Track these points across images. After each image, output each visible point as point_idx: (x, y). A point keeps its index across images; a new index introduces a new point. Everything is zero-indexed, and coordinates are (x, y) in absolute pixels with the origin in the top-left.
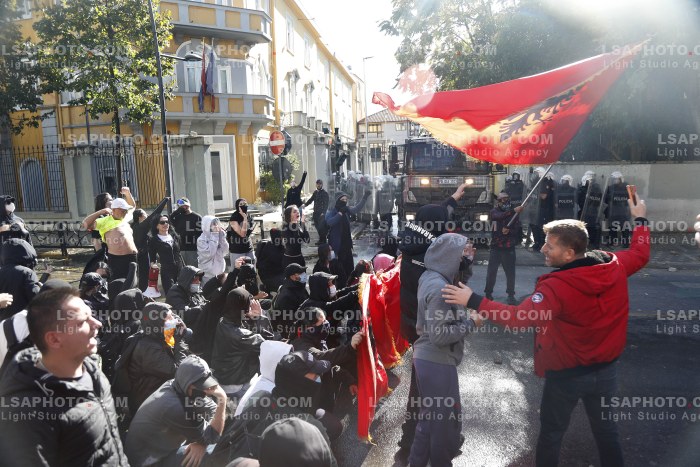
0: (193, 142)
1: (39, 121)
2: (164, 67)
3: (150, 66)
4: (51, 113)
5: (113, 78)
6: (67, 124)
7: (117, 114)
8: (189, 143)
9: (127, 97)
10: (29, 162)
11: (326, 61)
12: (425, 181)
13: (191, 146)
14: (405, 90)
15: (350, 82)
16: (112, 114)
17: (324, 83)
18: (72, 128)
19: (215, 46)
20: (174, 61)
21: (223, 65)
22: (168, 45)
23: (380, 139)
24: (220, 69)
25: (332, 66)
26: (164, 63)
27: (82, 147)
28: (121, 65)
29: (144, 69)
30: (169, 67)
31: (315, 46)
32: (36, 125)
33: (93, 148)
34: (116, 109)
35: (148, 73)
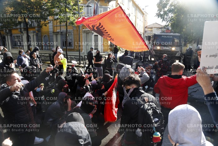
0: (89, 32)
1: (47, 24)
2: (80, 9)
3: (77, 8)
4: (50, 22)
5: (66, 12)
6: (55, 25)
7: (67, 23)
8: (88, 32)
9: (70, 18)
10: (45, 36)
11: (135, 7)
12: (158, 48)
13: (88, 33)
14: (159, 17)
15: (143, 14)
16: (65, 23)
17: (134, 14)
18: (57, 26)
19: (98, 2)
20: (84, 7)
21: (101, 8)
22: (82, 2)
23: (151, 33)
24: (100, 9)
25: (137, 8)
26: (80, 7)
27: (58, 32)
28: (68, 8)
29: (75, 9)
30: (82, 9)
31: (131, 2)
32: (46, 25)
33: (62, 33)
34: (66, 21)
35: (76, 10)
